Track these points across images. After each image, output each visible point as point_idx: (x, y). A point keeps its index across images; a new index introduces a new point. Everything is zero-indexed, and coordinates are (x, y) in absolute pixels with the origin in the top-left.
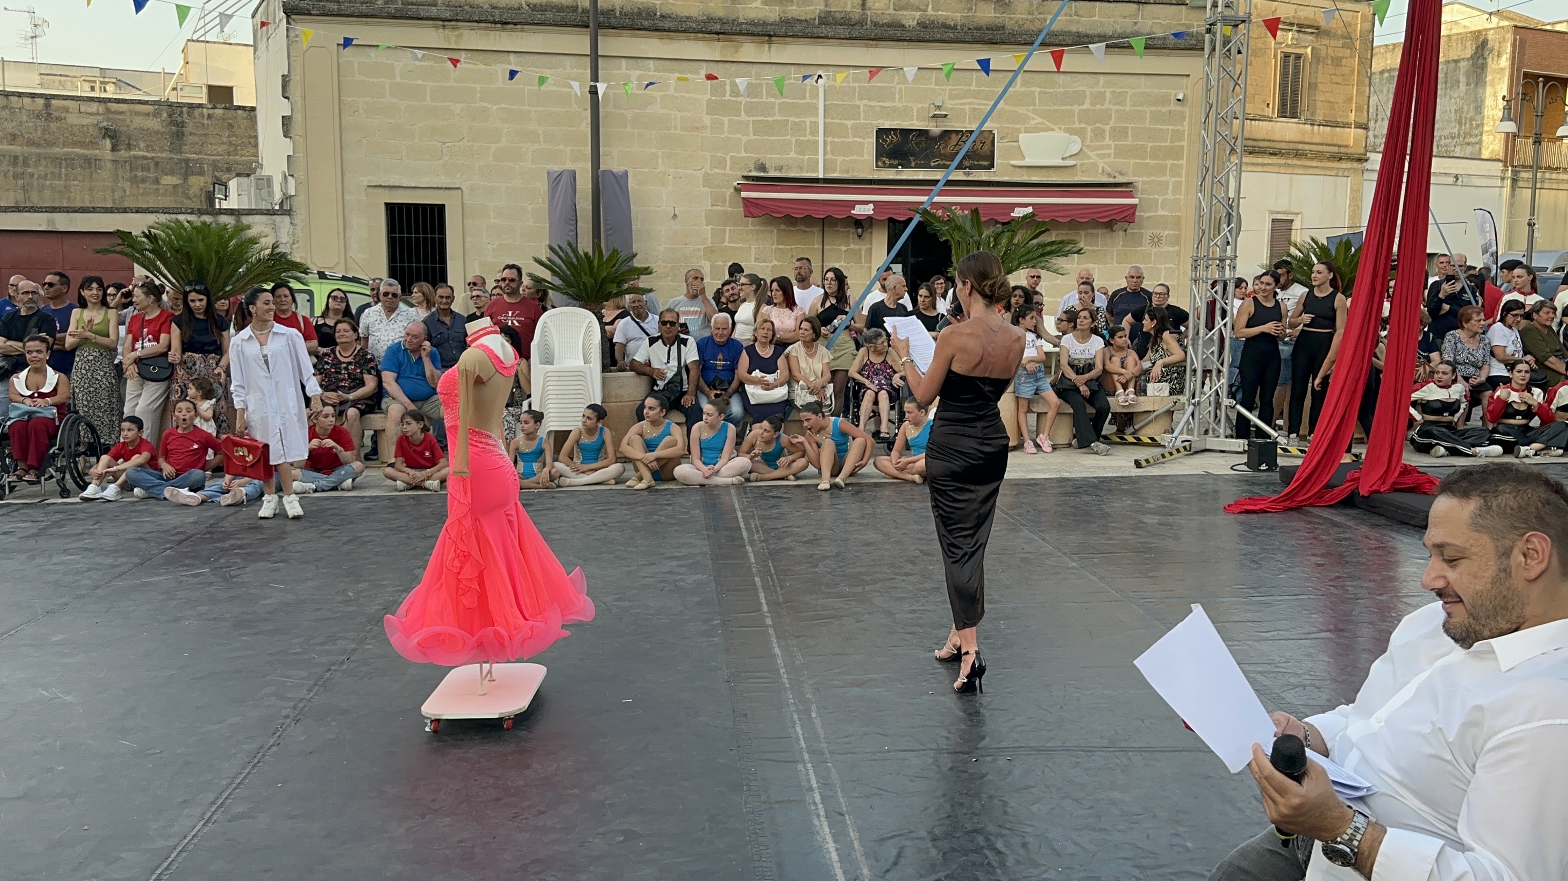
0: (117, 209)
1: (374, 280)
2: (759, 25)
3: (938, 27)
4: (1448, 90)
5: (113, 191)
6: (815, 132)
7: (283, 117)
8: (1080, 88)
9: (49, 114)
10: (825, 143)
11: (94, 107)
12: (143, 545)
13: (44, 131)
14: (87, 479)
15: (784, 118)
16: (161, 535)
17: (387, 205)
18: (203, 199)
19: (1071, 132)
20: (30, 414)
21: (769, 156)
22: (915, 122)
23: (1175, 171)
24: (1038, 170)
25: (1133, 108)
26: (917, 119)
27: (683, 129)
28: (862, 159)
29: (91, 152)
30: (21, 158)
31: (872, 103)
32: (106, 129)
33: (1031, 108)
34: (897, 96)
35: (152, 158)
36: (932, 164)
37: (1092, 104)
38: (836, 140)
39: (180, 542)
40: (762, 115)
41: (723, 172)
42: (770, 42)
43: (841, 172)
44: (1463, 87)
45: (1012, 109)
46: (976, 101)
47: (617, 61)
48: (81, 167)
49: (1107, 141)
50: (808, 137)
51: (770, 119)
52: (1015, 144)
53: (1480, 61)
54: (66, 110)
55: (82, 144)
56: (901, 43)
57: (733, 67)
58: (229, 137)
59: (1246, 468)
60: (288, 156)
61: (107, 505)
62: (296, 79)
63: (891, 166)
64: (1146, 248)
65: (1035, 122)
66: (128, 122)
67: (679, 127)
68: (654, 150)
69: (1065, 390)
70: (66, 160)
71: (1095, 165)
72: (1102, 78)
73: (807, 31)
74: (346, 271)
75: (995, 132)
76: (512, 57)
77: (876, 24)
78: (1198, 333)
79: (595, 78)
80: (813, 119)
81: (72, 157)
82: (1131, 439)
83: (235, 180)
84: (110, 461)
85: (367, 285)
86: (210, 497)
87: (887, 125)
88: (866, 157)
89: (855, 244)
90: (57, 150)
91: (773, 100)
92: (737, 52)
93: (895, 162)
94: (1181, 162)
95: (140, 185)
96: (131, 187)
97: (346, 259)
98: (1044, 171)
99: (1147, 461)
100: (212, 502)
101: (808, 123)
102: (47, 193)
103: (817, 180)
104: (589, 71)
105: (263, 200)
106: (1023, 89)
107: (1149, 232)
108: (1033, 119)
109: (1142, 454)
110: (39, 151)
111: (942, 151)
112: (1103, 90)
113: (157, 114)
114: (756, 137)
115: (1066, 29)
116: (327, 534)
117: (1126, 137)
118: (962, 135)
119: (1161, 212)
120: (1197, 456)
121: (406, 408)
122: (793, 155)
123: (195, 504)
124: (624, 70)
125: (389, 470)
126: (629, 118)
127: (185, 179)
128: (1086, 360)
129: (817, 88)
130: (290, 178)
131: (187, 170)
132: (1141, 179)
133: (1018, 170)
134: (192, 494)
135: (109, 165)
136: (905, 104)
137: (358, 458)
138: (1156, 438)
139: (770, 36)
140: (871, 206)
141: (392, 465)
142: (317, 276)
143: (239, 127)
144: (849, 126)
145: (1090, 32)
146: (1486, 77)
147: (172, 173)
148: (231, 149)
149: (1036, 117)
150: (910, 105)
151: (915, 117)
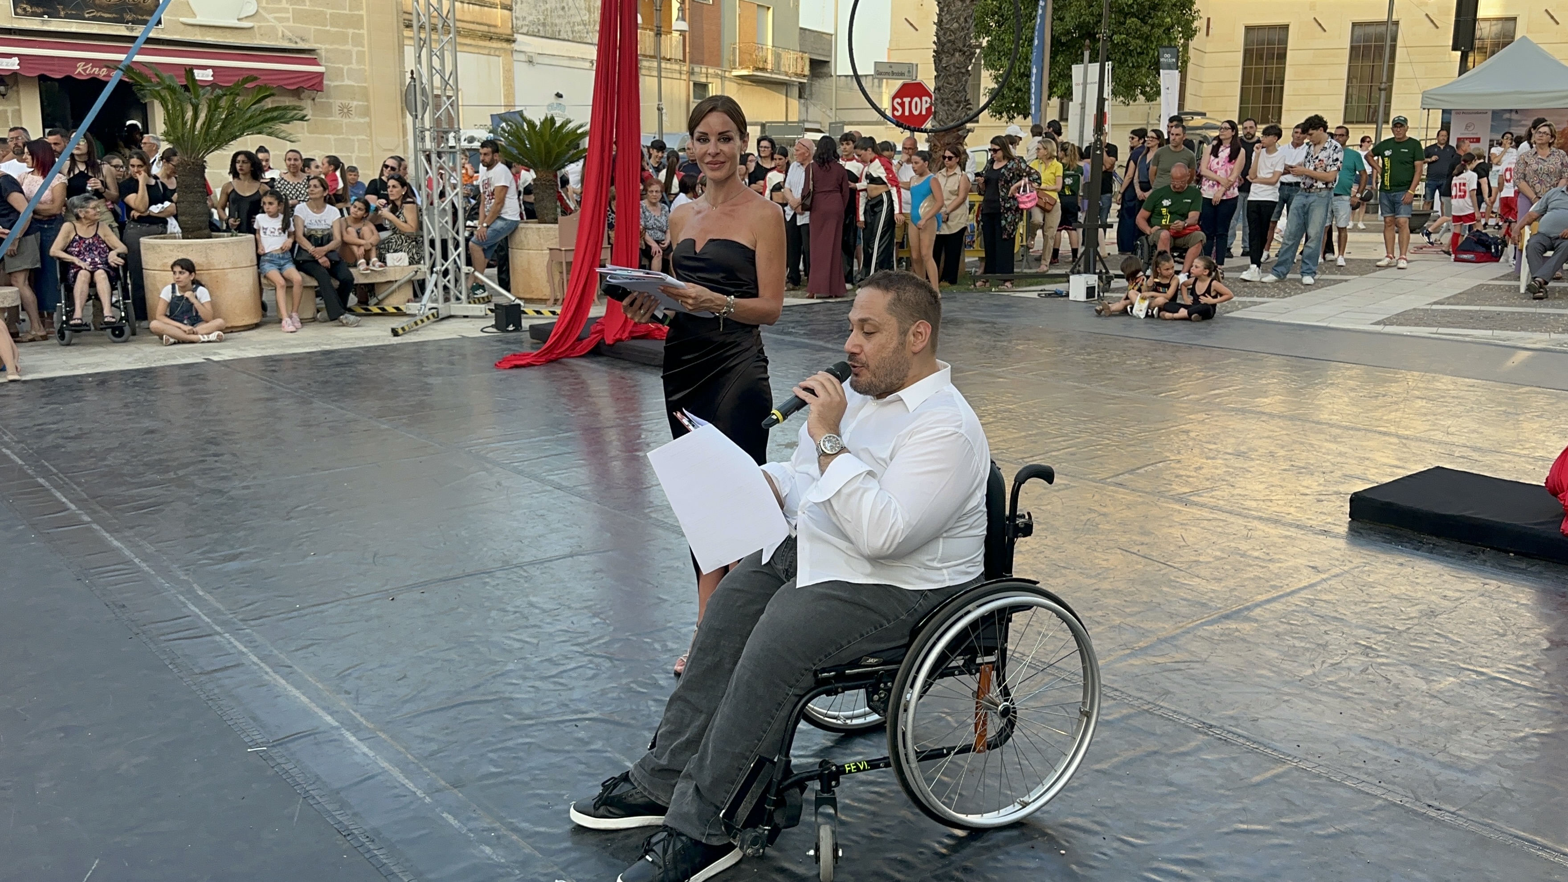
23: (357, 40)
24: (213, 30)
36: (86, 16)
59: (494, 330)
63: (32, 14)
64: (336, 118)
69: (305, 262)
82: (376, 310)
93: (39, 10)
94: (361, 31)
98: (219, 31)
99: (403, 329)
109: (398, 323)
117: (304, 2)
119: (347, 82)
120: (444, 322)
128: (323, 230)
132: (323, 47)
133: (188, 28)
138: (401, 307)
140: (16, 60)
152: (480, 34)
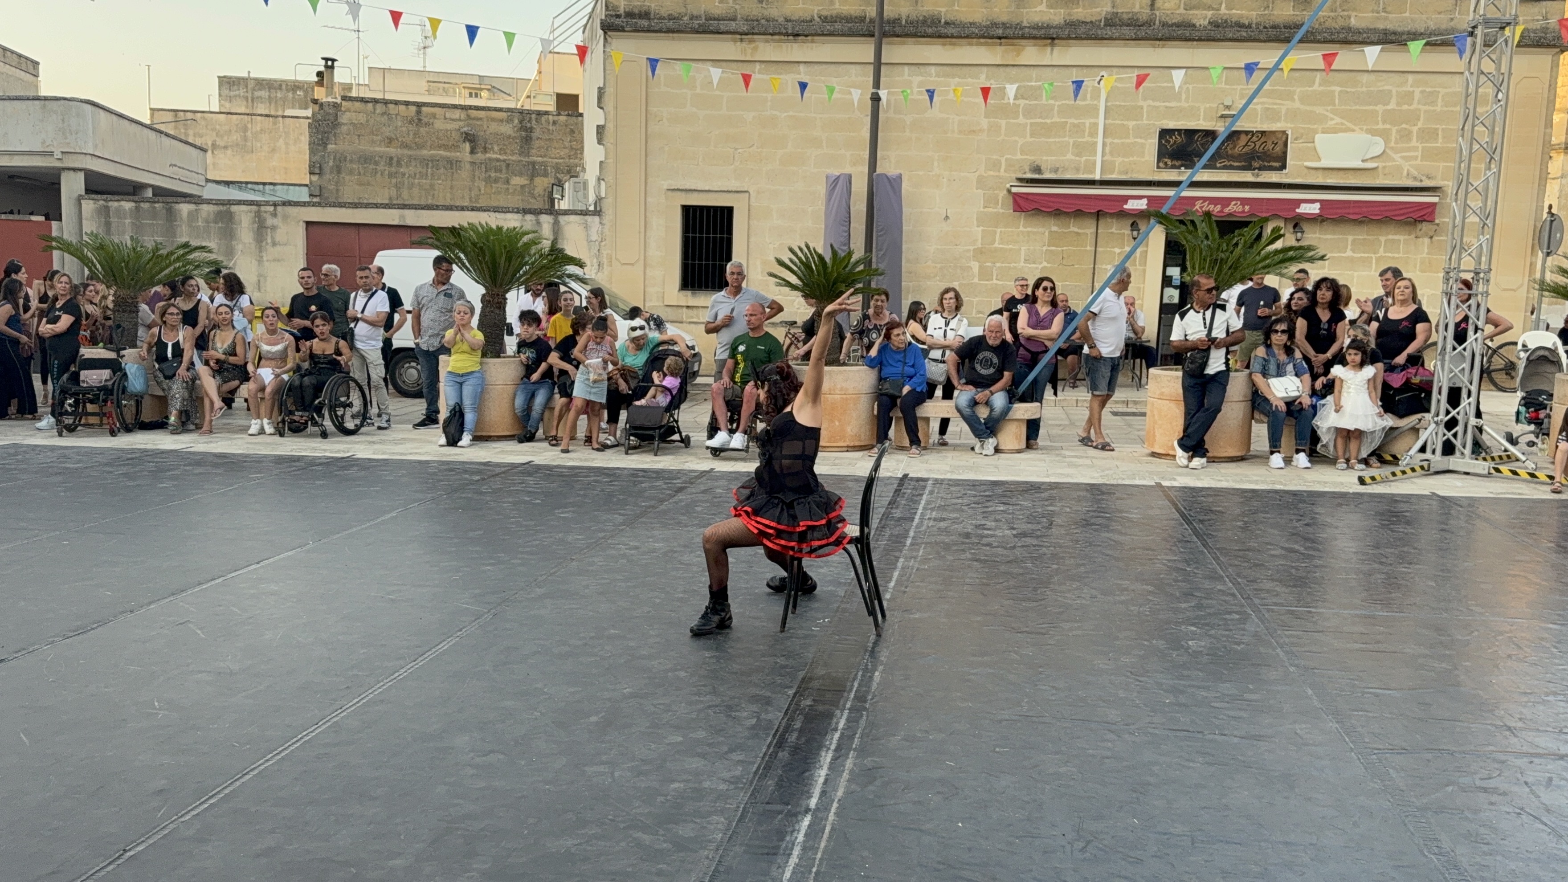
0: (456, 207)
2: (1043, 28)
3: (1231, 26)
5: (470, 190)
6: (1093, 133)
7: (598, 126)
8: (1387, 90)
9: (419, 120)
10: (1104, 145)
11: (457, 114)
13: (415, 135)
15: (1064, 118)
17: (683, 207)
19: (1374, 132)
21: (1044, 158)
22: (1201, 122)
24: (1335, 172)
25: (1445, 109)
26: (1204, 120)
27: (961, 129)
28: (1143, 160)
29: (453, 154)
30: (395, 159)
31: (1157, 104)
32: (466, 133)
33: (1329, 108)
34: (1185, 96)
35: (504, 160)
37: (1398, 104)
38: (1116, 141)
40: (1041, 115)
41: (997, 174)
42: (1054, 43)
43: (1120, 173)
45: (1308, 108)
46: (1271, 101)
47: (901, 64)
48: (444, 167)
49: (1414, 143)
50: (1087, 139)
51: (1049, 119)
52: (1309, 145)
54: (434, 116)
55: (445, 147)
56: (1190, 43)
57: (1014, 71)
60: (601, 162)
62: (609, 90)
63: (1173, 167)
65: (1334, 122)
66: (484, 127)
67: (957, 128)
68: (930, 153)
70: (432, 161)
71: (1399, 168)
72: (1412, 77)
73: (1091, 32)
75: (1289, 133)
76: (802, 67)
77: (1164, 24)
79: (877, 85)
80: (1092, 121)
81: (438, 158)
87: (1171, 125)
88: (1147, 158)
90: (425, 152)
91: (1052, 102)
92: (1020, 52)
93: (1177, 163)
95: (493, 185)
98: (1341, 173)
101: (1087, 125)
103: (1093, 181)
104: (871, 79)
106: (1322, 88)
108: (1332, 119)
110: (410, 153)
111: (1230, 152)
112: (1411, 90)
113: (509, 120)
114: (1032, 139)
115: (1372, 27)
117: (1436, 139)
118: (1253, 135)
122: (1070, 156)
124: (906, 77)
126: (908, 123)
127: (531, 180)
129: (1100, 88)
130: (602, 182)
131: (533, 171)
133: (1313, 172)
136: (1191, 104)
139: (1053, 39)
140: (1147, 200)
144: (1131, 127)
145: (1399, 30)
147: (520, 174)
149: (1335, 117)
150: (1197, 105)
151: (1202, 117)
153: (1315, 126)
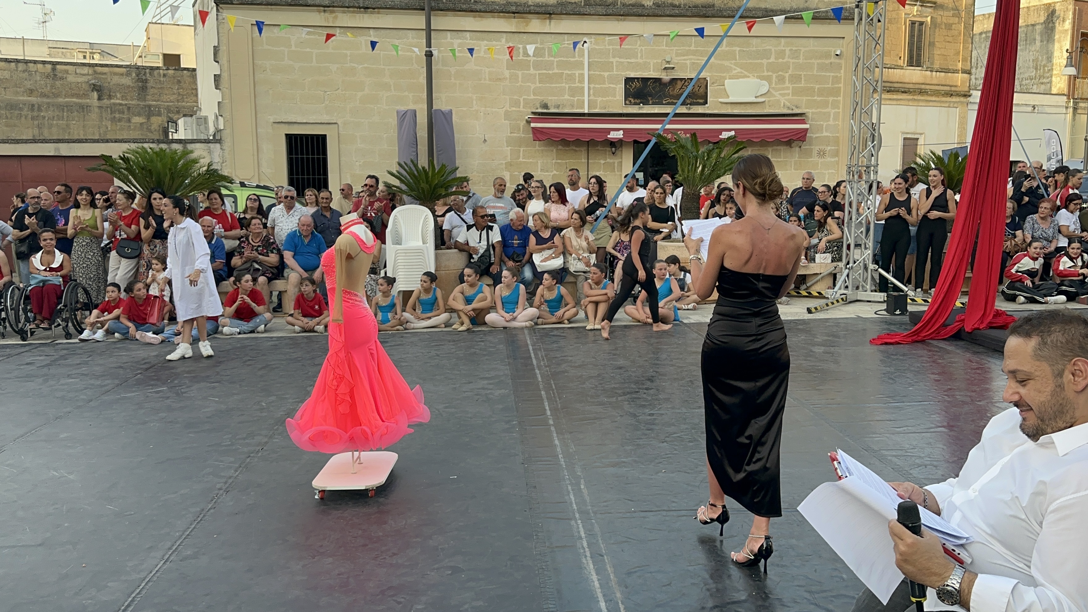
0: (102, 140)
1: (277, 187)
2: (542, 6)
3: (667, 6)
4: (1028, 46)
5: (99, 128)
6: (582, 81)
7: (215, 75)
8: (768, 47)
9: (55, 75)
10: (589, 88)
11: (86, 70)
12: (121, 371)
13: (52, 86)
14: (83, 326)
15: (560, 71)
16: (134, 365)
17: (286, 135)
18: (161, 133)
19: (762, 78)
20: (44, 282)
21: (550, 98)
22: (651, 73)
23: (835, 105)
24: (738, 105)
25: (805, 61)
26: (654, 71)
27: (490, 80)
28: (615, 99)
29: (84, 101)
30: (36, 106)
31: (622, 60)
32: (94, 85)
33: (733, 62)
34: (639, 55)
35: (126, 105)
36: (664, 102)
37: (776, 58)
38: (597, 86)
39: (147, 369)
40: (545, 69)
41: (518, 109)
42: (550, 19)
43: (600, 108)
44: (1038, 43)
45: (719, 62)
46: (694, 57)
47: (444, 33)
48: (77, 111)
49: (787, 84)
50: (578, 84)
51: (551, 72)
52: (721, 87)
53: (1050, 25)
54: (67, 72)
55: (78, 96)
56: (642, 18)
57: (525, 36)
58: (178, 89)
59: (885, 313)
60: (219, 102)
61: (97, 343)
62: (223, 48)
63: (635, 104)
64: (815, 159)
65: (736, 71)
66: (109, 80)
67: (487, 78)
68: (470, 95)
70: (67, 106)
71: (778, 101)
72: (783, 40)
73: (576, 10)
74: (259, 182)
75: (708, 79)
76: (372, 32)
77: (624, 5)
78: (851, 219)
79: (429, 44)
80: (581, 72)
81: (71, 104)
82: (804, 293)
83: (183, 119)
84: (98, 314)
85: (273, 190)
86: (168, 338)
87: (632, 75)
88: (618, 98)
89: (610, 159)
90: (60, 100)
91: (552, 59)
92: (527, 25)
93: (638, 101)
94: (839, 98)
95: (118, 123)
96: (111, 125)
97: (259, 173)
98: (742, 106)
99: (816, 308)
100: (169, 341)
101: (577, 75)
102: (54, 130)
103: (583, 115)
104: (425, 40)
105: (202, 133)
106: (728, 48)
107: (817, 148)
108: (735, 69)
109: (812, 303)
110: (48, 100)
111: (671, 93)
112: (784, 49)
113: (128, 74)
114: (541, 85)
115: (757, 6)
116: (248, 363)
117: (801, 81)
118: (685, 82)
119: (825, 134)
120: (851, 304)
121: (301, 276)
122: (567, 97)
123: (157, 343)
124: (449, 40)
125: (290, 319)
126: (453, 73)
127: (148, 119)
129: (583, 50)
130: (220, 118)
131: (149, 112)
133: (724, 105)
134: (155, 336)
135: (96, 110)
136: (644, 60)
137: (268, 311)
138: (822, 292)
139: (550, 14)
140: (621, 132)
141: (291, 315)
142: (239, 185)
143: (185, 83)
144: (606, 76)
145: (774, 8)
146: (1054, 36)
147: (139, 115)
148: (180, 98)
149: (737, 68)
150: (648, 61)
151: (652, 70)
152: (943, 92)
153: (725, 74)
